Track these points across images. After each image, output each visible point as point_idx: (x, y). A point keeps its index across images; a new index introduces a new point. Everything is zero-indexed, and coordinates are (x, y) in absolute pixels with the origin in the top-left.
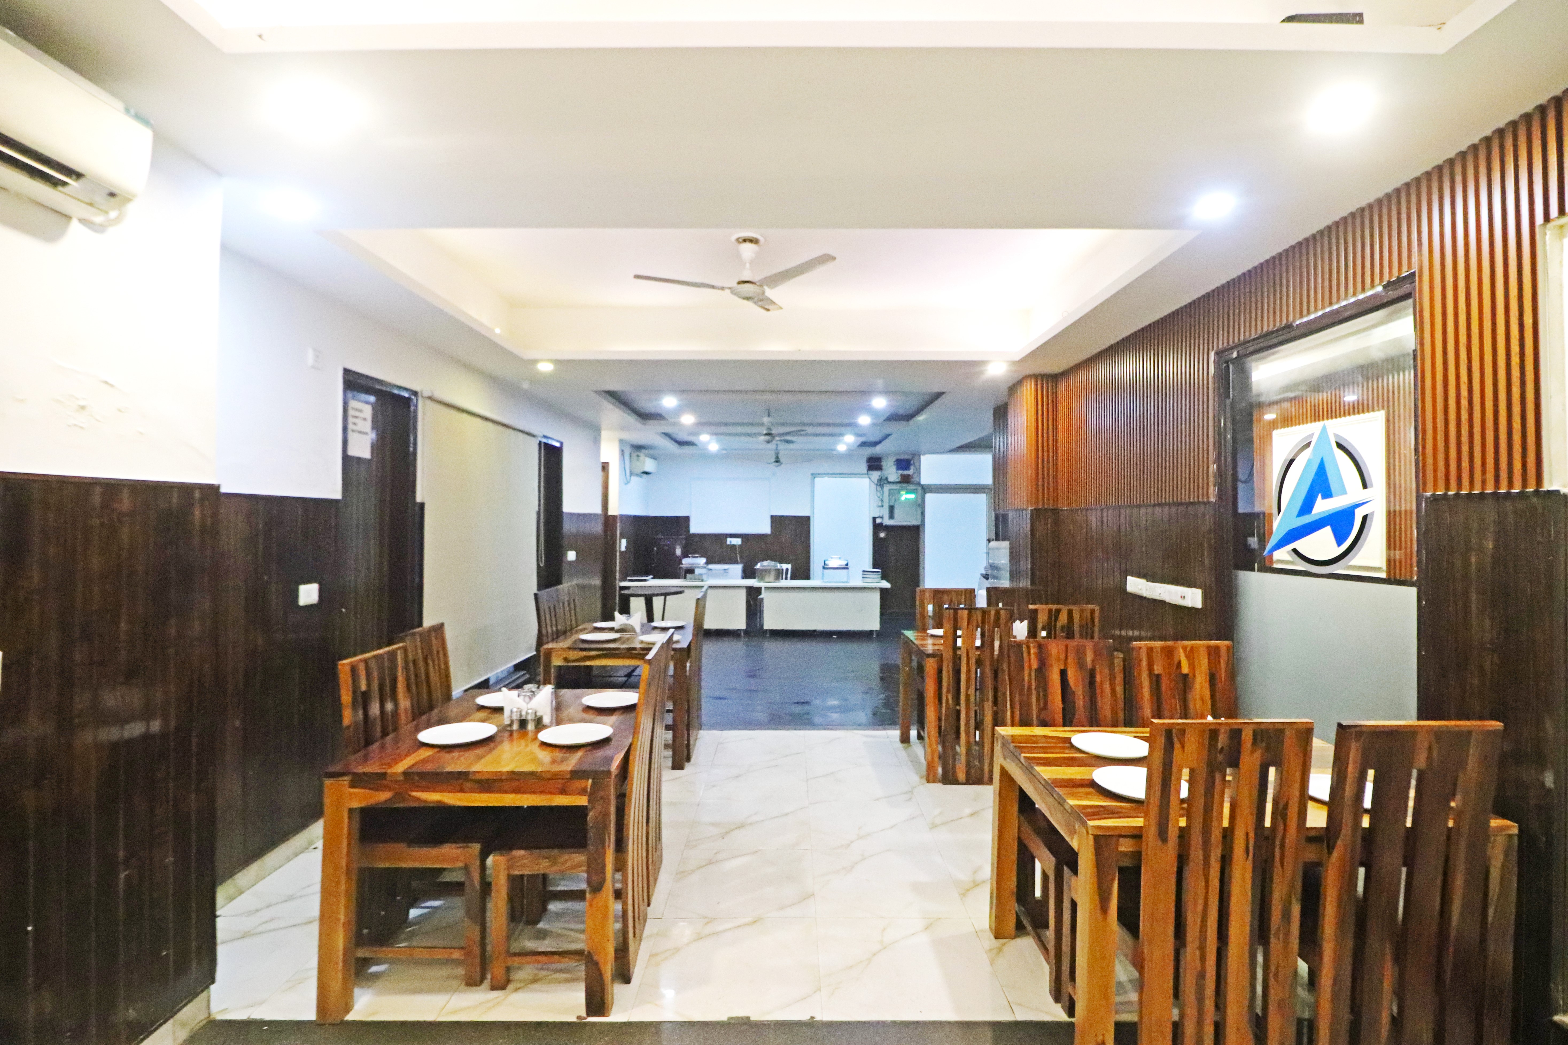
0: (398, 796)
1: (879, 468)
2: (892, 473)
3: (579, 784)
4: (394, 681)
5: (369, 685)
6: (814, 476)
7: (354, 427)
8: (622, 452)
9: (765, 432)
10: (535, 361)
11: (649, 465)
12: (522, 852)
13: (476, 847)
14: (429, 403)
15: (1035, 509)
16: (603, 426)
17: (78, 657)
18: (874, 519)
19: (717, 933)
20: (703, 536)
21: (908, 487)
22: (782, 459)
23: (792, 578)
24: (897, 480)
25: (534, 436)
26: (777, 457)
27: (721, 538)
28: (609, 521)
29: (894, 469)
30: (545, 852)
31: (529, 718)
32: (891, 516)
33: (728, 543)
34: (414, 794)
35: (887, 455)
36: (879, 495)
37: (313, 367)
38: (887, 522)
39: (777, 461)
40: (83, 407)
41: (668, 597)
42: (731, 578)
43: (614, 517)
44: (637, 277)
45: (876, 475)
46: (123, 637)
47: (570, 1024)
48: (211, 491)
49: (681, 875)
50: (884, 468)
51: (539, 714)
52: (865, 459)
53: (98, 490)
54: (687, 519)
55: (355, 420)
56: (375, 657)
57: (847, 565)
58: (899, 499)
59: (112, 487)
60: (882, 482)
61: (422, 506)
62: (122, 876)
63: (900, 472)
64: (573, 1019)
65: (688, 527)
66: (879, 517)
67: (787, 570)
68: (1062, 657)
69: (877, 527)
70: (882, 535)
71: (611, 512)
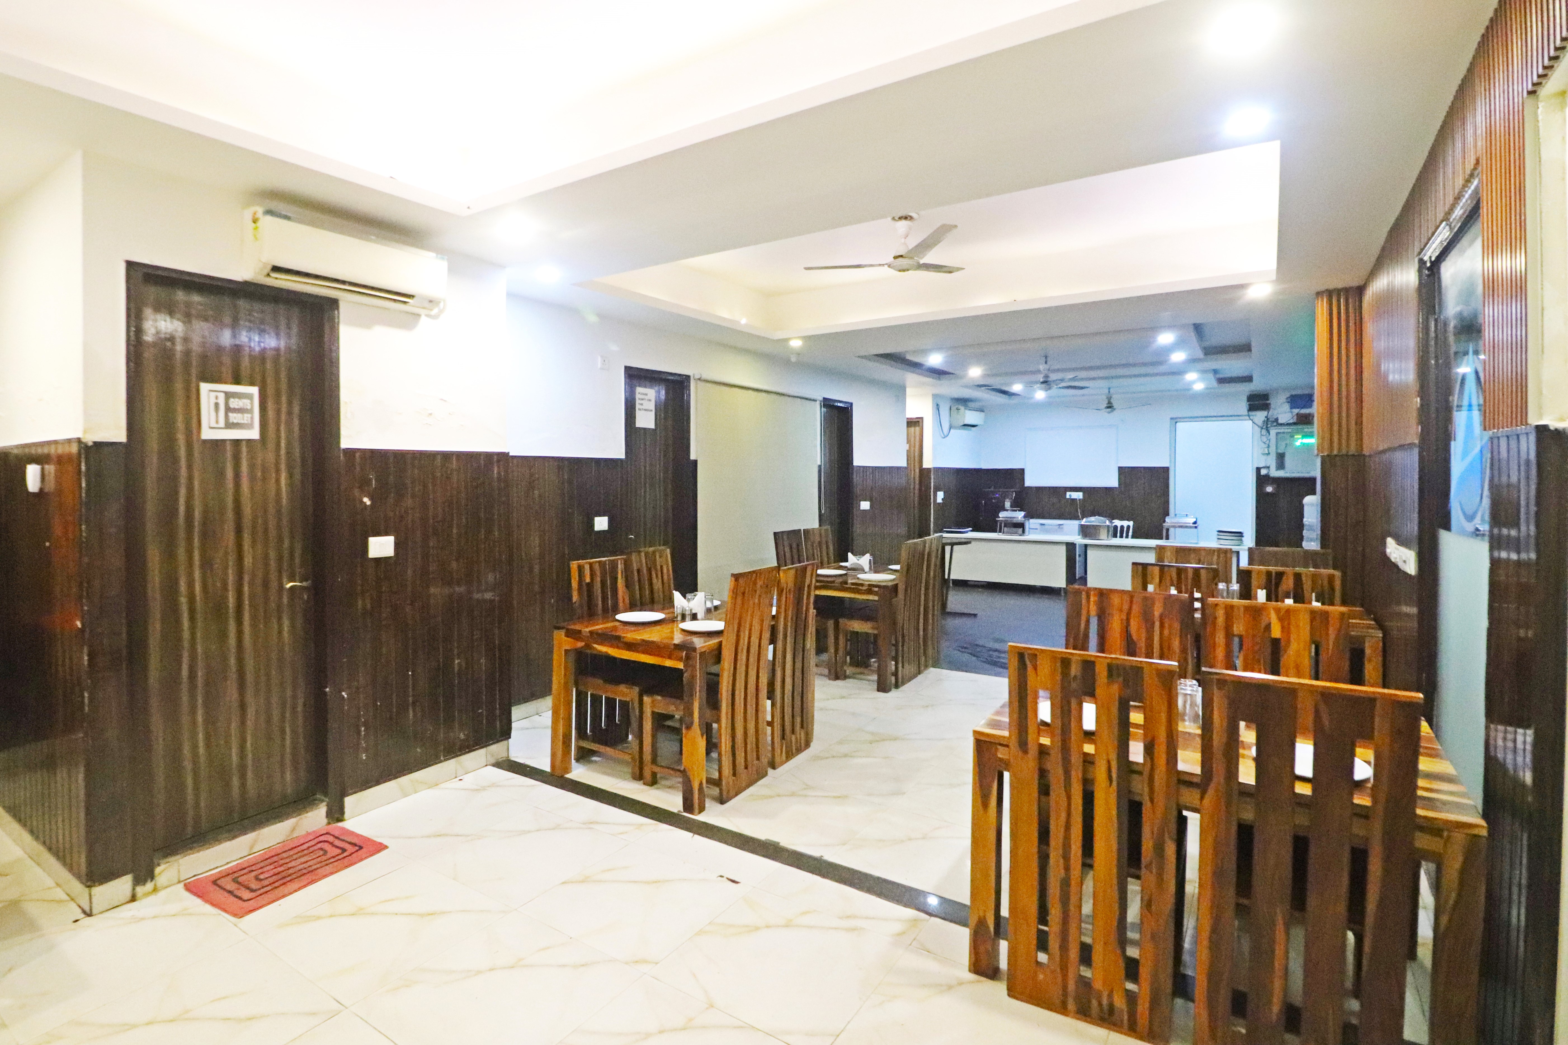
0: (588, 646)
1: (1266, 407)
2: (1284, 412)
3: (677, 653)
4: (615, 580)
5: (592, 579)
6: (1175, 420)
7: (641, 407)
8: (938, 407)
9: (1041, 380)
10: (786, 340)
11: (971, 417)
12: (659, 698)
13: (636, 690)
14: (700, 384)
15: (1328, 456)
16: (908, 384)
17: (431, 544)
18: (1258, 470)
19: (806, 796)
20: (1039, 489)
21: (1306, 430)
22: (1115, 404)
23: (1133, 537)
24: (1291, 421)
25: (815, 400)
26: (1109, 403)
27: (1058, 492)
28: (925, 473)
29: (1287, 407)
30: (673, 700)
31: (687, 613)
32: (1281, 465)
33: (1068, 497)
34: (595, 646)
35: (1277, 390)
36: (1264, 439)
37: (602, 369)
38: (1275, 473)
39: (1110, 406)
40: (431, 414)
41: (955, 547)
42: (1067, 534)
43: (929, 470)
44: (806, 269)
45: (1260, 416)
46: (455, 536)
47: (672, 813)
48: (503, 457)
49: (817, 758)
50: (1272, 406)
51: (694, 612)
52: (1245, 399)
53: (439, 457)
54: (1022, 471)
55: (641, 402)
56: (600, 562)
57: (1195, 523)
58: (1291, 444)
59: (446, 456)
60: (1269, 424)
61: (695, 462)
62: (456, 662)
63: (1296, 411)
64: (675, 811)
65: (1023, 480)
66: (1264, 467)
67: (1128, 527)
68: (1126, 607)
69: (1262, 480)
70: (1269, 489)
71: (926, 465)
